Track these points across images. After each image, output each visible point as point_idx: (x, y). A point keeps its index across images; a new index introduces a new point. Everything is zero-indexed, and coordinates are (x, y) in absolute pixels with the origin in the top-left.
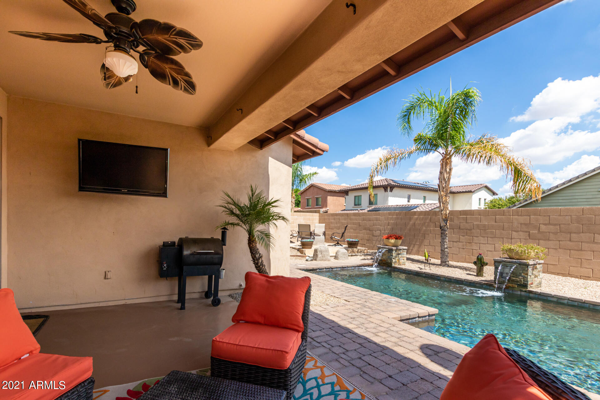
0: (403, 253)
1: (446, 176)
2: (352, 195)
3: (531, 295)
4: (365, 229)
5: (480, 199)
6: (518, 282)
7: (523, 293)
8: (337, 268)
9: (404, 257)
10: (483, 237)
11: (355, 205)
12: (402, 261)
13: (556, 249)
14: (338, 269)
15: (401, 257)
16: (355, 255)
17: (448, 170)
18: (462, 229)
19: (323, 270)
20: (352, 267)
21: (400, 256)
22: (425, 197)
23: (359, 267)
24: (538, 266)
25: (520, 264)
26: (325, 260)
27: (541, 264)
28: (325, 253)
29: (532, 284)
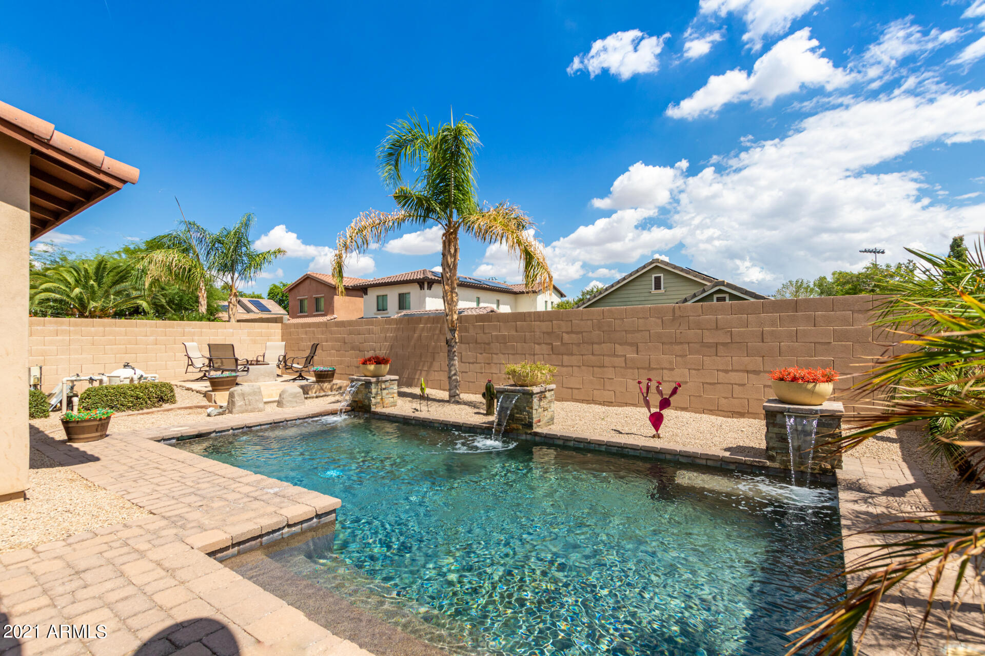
0: (392, 386)
1: (450, 260)
2: (373, 294)
3: (537, 439)
4: (353, 349)
5: (546, 302)
6: (522, 420)
7: (529, 437)
8: (261, 425)
9: (394, 393)
10: (504, 354)
11: (378, 310)
12: (388, 400)
13: (579, 367)
14: (263, 427)
15: (387, 394)
16: (325, 396)
17: (452, 251)
18: (479, 343)
19: (227, 433)
20: (296, 420)
21: (385, 392)
22: (498, 301)
23: (312, 417)
24: (548, 394)
25: (524, 394)
26: (252, 411)
27: (552, 390)
28: (250, 398)
29: (539, 421)
